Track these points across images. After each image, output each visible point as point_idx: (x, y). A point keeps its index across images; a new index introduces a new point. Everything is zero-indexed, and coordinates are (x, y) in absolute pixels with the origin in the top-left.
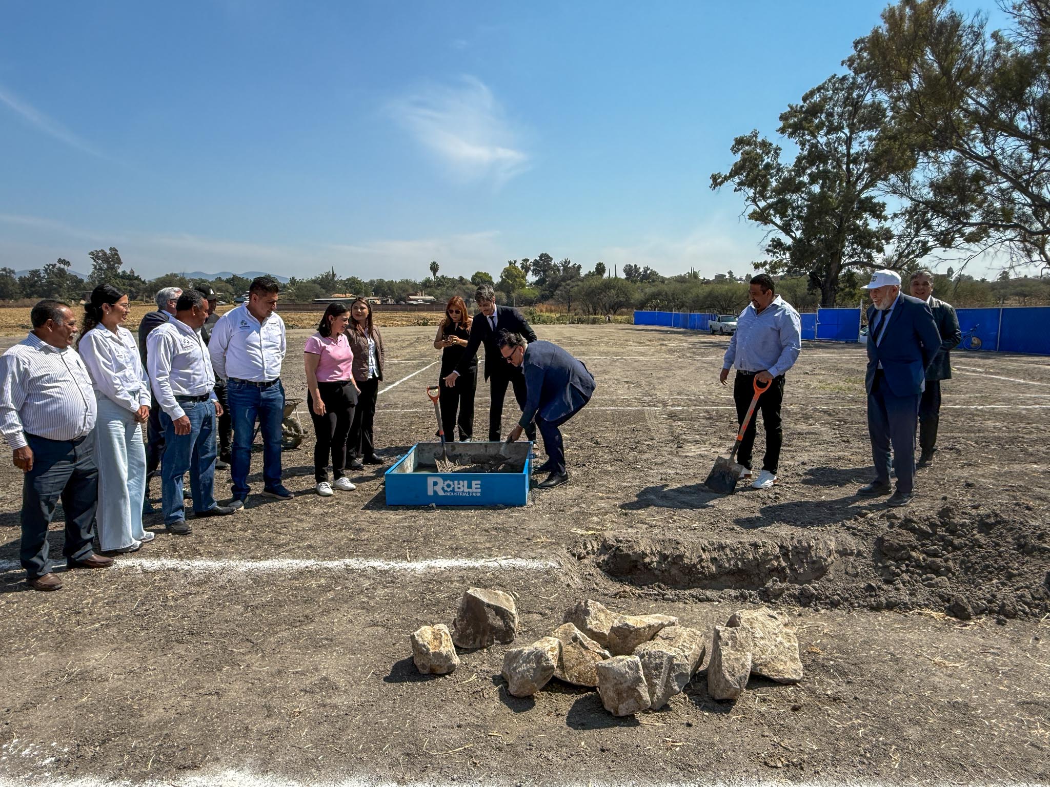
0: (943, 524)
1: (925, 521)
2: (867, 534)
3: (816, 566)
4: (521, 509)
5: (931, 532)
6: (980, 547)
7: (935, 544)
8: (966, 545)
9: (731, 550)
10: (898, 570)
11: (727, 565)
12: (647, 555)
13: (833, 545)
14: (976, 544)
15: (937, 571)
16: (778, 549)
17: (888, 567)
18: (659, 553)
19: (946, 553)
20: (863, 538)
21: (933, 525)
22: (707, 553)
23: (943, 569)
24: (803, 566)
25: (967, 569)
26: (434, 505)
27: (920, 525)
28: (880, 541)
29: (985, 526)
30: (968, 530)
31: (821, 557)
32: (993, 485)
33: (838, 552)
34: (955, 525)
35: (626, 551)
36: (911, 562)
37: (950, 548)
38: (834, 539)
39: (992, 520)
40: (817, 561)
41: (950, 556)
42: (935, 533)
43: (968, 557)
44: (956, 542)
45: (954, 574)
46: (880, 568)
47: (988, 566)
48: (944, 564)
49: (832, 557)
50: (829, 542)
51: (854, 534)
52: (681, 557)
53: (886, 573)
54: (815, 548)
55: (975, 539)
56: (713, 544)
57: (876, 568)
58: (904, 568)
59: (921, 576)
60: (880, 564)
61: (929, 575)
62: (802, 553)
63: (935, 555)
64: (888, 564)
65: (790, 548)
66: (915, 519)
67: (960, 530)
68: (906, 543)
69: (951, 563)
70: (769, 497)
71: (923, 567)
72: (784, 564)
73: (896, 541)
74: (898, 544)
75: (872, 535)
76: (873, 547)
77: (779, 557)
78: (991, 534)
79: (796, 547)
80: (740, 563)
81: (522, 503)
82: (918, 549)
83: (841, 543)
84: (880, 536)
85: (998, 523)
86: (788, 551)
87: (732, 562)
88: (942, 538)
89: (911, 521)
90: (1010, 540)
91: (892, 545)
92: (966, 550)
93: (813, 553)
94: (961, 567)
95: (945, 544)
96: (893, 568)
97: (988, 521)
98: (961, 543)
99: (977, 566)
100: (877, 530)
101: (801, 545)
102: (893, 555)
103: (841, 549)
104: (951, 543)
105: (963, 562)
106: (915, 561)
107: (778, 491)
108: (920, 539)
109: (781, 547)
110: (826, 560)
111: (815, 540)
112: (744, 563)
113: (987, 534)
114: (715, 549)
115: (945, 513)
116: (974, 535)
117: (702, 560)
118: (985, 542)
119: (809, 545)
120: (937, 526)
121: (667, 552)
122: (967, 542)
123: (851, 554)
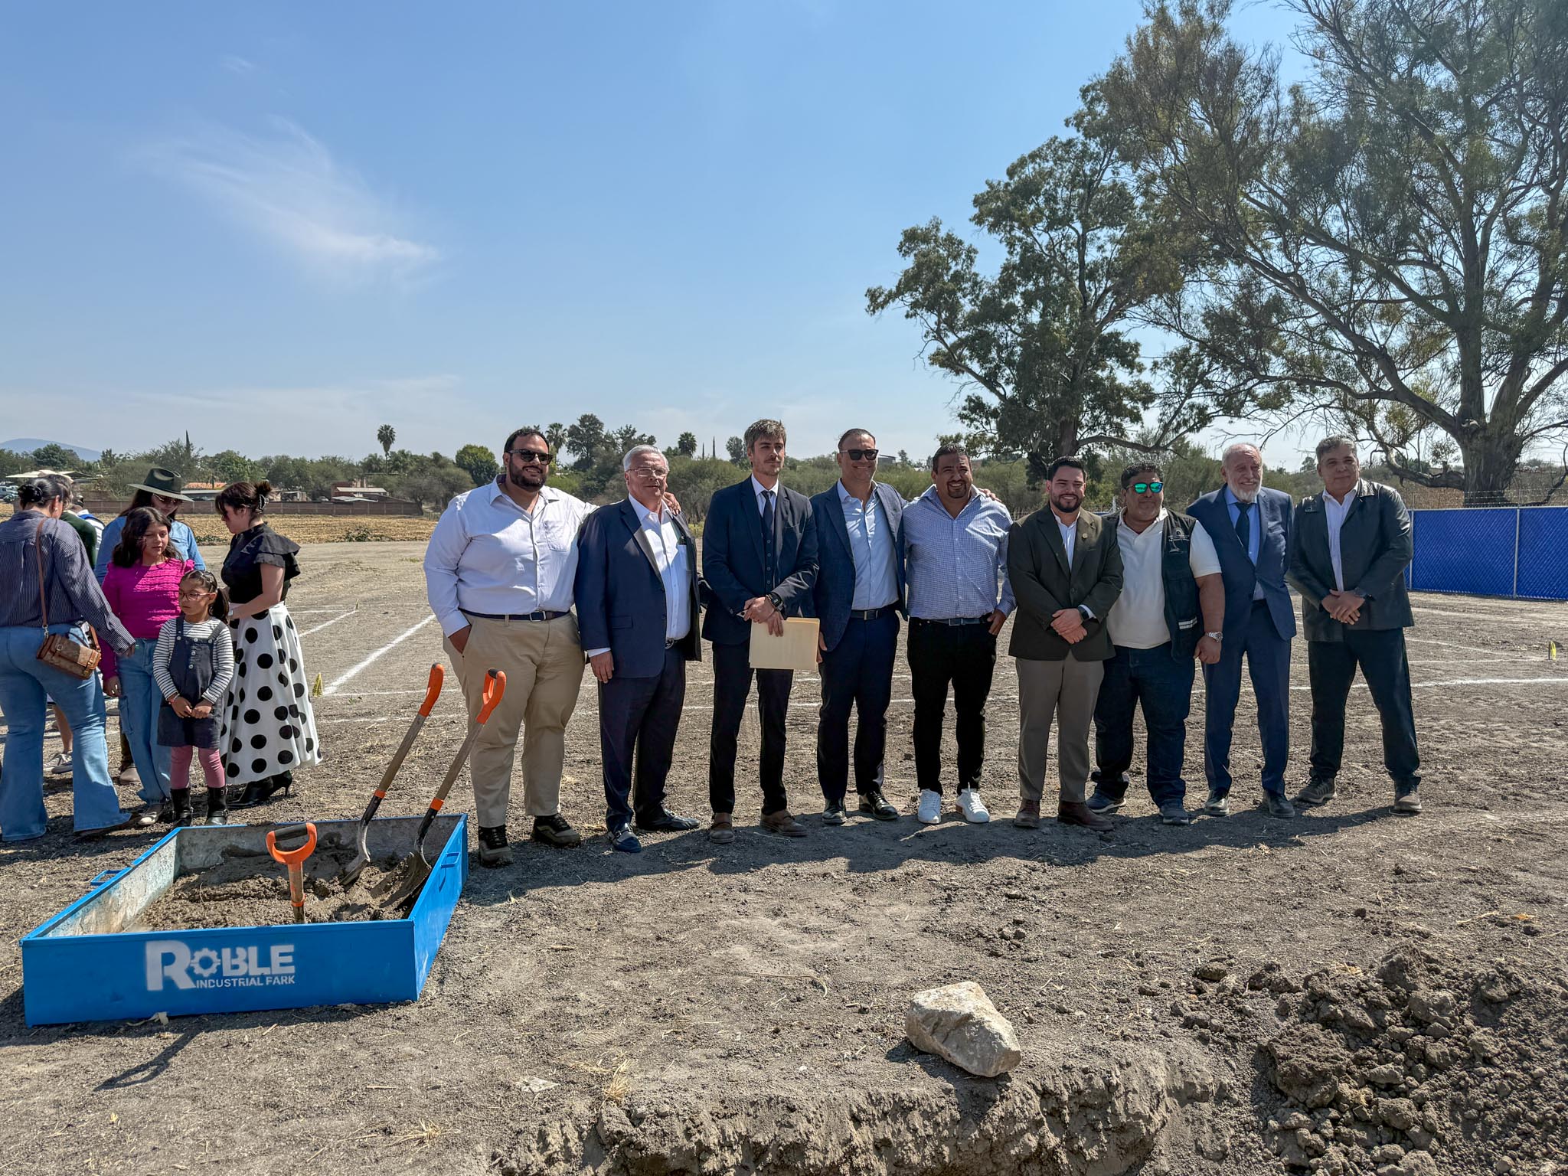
0: (1398, 1003)
1: (1357, 996)
2: (1233, 1039)
3: (1128, 1139)
4: (400, 1011)
5: (1371, 1023)
6: (1488, 1062)
7: (1386, 1060)
8: (1455, 1057)
9: (927, 1115)
10: (1317, 1137)
11: (915, 1159)
12: (709, 1151)
13: (1161, 1078)
14: (1476, 1057)
15: (1402, 1132)
16: (1036, 1101)
17: (1294, 1129)
18: (744, 1139)
19: (1415, 1083)
20: (1226, 1050)
21: (1373, 1007)
22: (865, 1128)
23: (1416, 1129)
24: (1098, 1141)
25: (1468, 1125)
26: (163, 1016)
27: (1347, 1007)
28: (1265, 1057)
29: (1488, 1009)
30: (1453, 1019)
31: (1138, 1115)
32: (1437, 870)
33: (1174, 1092)
34: (1424, 1006)
35: (653, 1149)
36: (1342, 1112)
37: (1422, 1068)
38: (1161, 1057)
39: (1500, 991)
40: (1132, 1126)
41: (1424, 1089)
42: (1382, 1027)
43: (1464, 1090)
44: (1435, 1050)
45: (1441, 1140)
46: (1275, 1133)
47: (1515, 1118)
48: (1414, 1114)
49: (1162, 1109)
50: (1152, 1069)
51: (1204, 1040)
52: (798, 1148)
53: (1289, 1148)
54: (1122, 1089)
55: (1473, 1043)
56: (880, 1101)
57: (1264, 1130)
58: (1329, 1132)
59: (1368, 1149)
60: (1273, 1123)
61: (1387, 1148)
62: (1092, 1107)
63: (1390, 1088)
64: (1293, 1122)
65: (1066, 1098)
66: (1334, 992)
67: (1436, 1019)
68: (1327, 1065)
69: (1432, 1112)
70: (1003, 937)
71: (1368, 1121)
72: (1052, 1140)
73: (1305, 1059)
74: (1311, 1068)
75: (1243, 1039)
76: (1250, 1074)
77: (1040, 1123)
78: (1502, 1024)
79: (1079, 1092)
80: (946, 1150)
81: (405, 994)
82: (1351, 1073)
83: (1177, 1067)
84: (1265, 1041)
85: (1515, 995)
86: (1061, 1103)
87: (928, 1151)
88: (1401, 1043)
89: (1326, 998)
90: (1548, 1042)
91: (1295, 1071)
92: (1456, 1071)
93: (1119, 1105)
94: (1455, 1120)
95: (1408, 1057)
96: (1305, 1131)
97: (1493, 993)
98: (1444, 1053)
99: (1490, 1117)
100: (1254, 1025)
101: (1091, 1086)
102: (1302, 1098)
103: (1180, 1084)
104: (1424, 1058)
105: (1455, 1105)
106: (1351, 1110)
107: (1020, 917)
108: (1352, 1044)
109: (1045, 1094)
110: (1149, 1120)
111: (1121, 1066)
112: (956, 1149)
113: (1496, 1025)
114: (885, 1114)
115: (1394, 973)
116: (1469, 1032)
117: (853, 1151)
118: (1496, 1051)
119: (1109, 1085)
120: (1387, 1008)
121: (761, 1138)
122: (1457, 1050)
123: (1204, 1097)
